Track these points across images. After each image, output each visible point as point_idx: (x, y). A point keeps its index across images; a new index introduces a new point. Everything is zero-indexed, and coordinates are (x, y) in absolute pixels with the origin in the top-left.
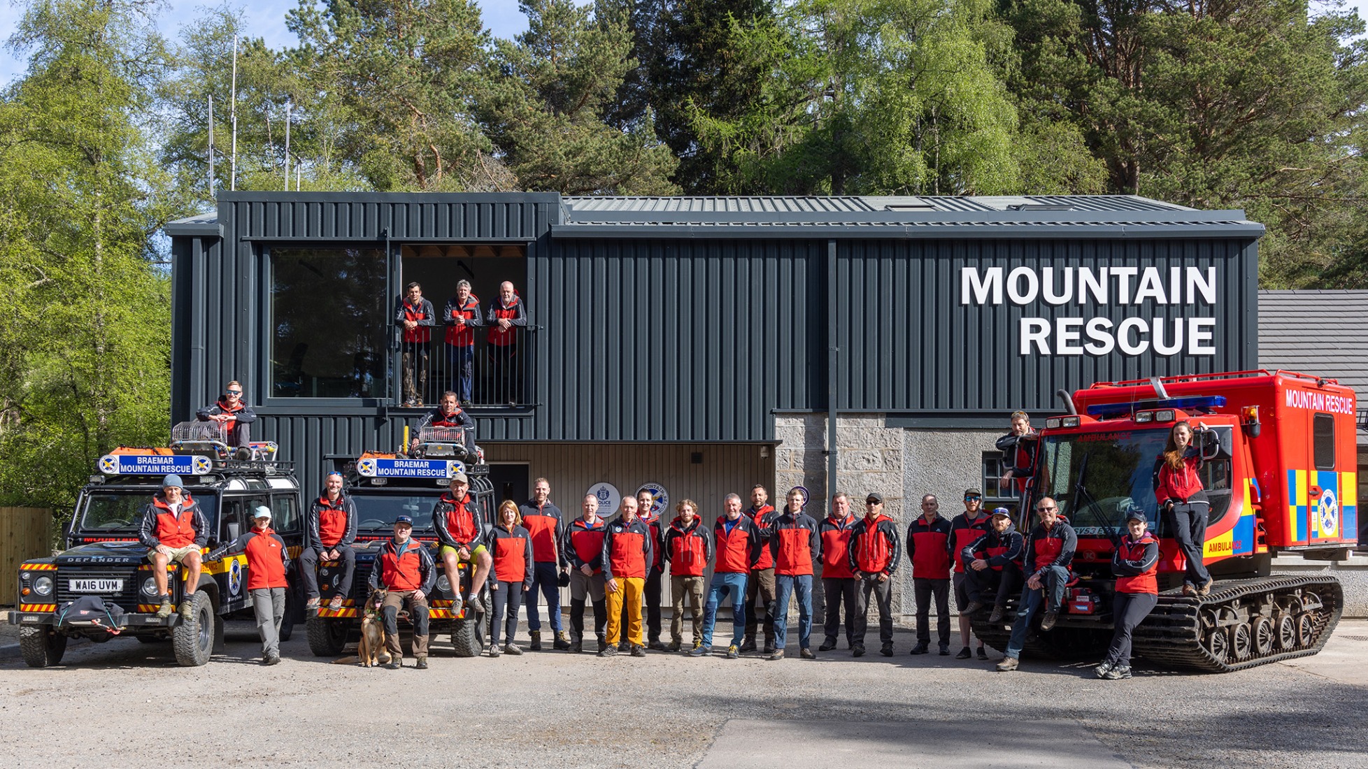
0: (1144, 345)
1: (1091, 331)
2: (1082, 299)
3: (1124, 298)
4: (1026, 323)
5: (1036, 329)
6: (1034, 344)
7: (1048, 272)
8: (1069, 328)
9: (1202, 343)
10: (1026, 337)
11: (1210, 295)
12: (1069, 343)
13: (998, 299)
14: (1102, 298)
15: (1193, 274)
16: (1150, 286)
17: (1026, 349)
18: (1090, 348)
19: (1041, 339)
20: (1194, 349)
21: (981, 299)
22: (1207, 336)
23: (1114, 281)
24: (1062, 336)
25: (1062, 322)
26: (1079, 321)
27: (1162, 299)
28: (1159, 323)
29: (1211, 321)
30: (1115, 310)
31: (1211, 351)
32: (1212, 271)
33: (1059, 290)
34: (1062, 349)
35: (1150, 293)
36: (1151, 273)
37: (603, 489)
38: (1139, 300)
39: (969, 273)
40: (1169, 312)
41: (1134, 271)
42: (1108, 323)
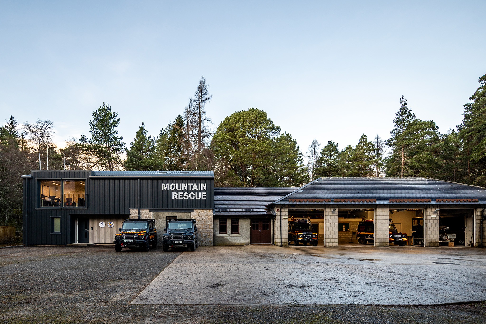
0: (194, 197)
1: (185, 195)
2: (183, 189)
3: (190, 189)
4: (173, 193)
5: (175, 194)
6: (175, 197)
7: (177, 184)
8: (181, 194)
9: (204, 197)
10: (173, 196)
11: (205, 189)
12: (181, 197)
13: (168, 189)
14: (187, 189)
15: (202, 185)
16: (195, 187)
17: (173, 198)
18: (184, 198)
19: (176, 196)
20: (203, 198)
21: (165, 189)
22: (205, 196)
23: (188, 186)
24: (180, 196)
25: (179, 193)
26: (183, 193)
27: (197, 189)
28: (196, 193)
29: (206, 193)
30: (189, 191)
31: (206, 198)
32: (206, 184)
33: (179, 188)
34: (179, 198)
35: (195, 188)
36: (195, 185)
37: (102, 223)
38: (193, 189)
39: (163, 185)
40: (198, 192)
41: (192, 184)
42: (188, 193)
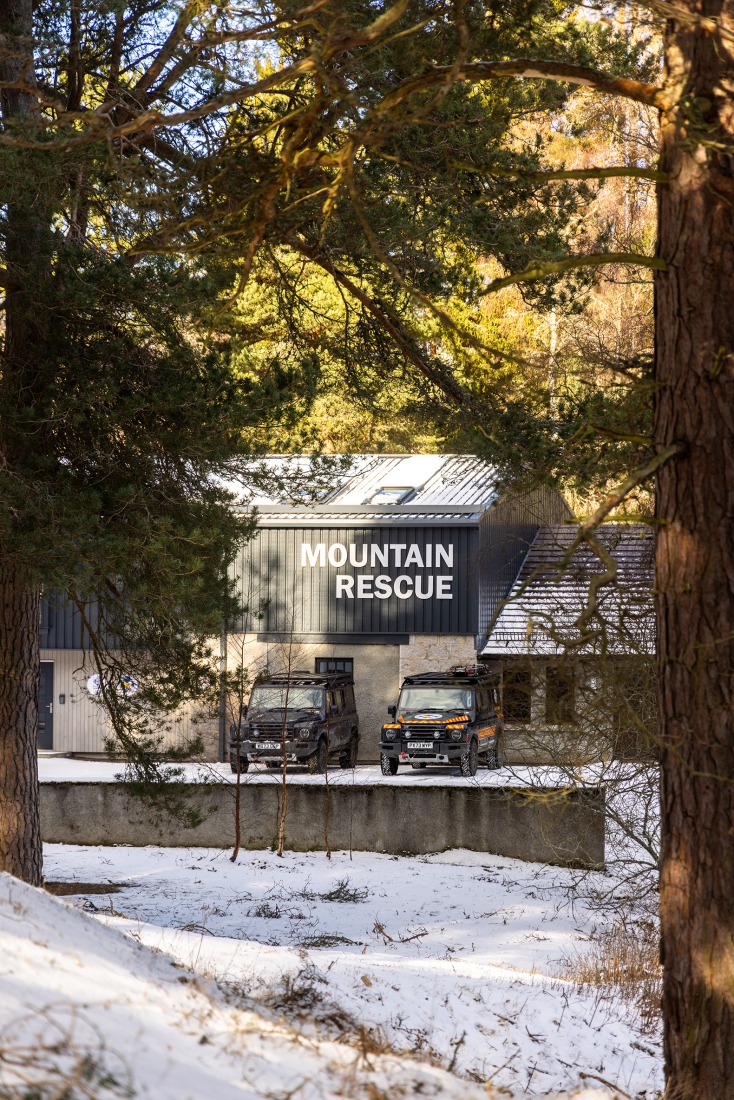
0: (409, 593)
1: (378, 584)
2: (373, 564)
3: (398, 564)
5: (345, 582)
6: (344, 591)
7: (353, 548)
8: (365, 582)
9: (444, 592)
10: (339, 587)
11: (450, 562)
12: (365, 591)
13: (323, 564)
14: (385, 564)
15: (440, 548)
16: (414, 556)
17: (339, 595)
18: (377, 594)
19: (348, 589)
20: (440, 595)
21: (313, 564)
22: (448, 587)
23: (392, 553)
24: (361, 587)
25: (361, 578)
26: (371, 578)
27: (421, 565)
28: (418, 579)
29: (450, 578)
30: (393, 571)
31: (450, 596)
32: (451, 547)
33: (359, 558)
34: (361, 595)
35: (414, 560)
36: (414, 548)
38: (407, 565)
39: (306, 547)
40: (425, 572)
41: (404, 546)
42: (388, 579)
